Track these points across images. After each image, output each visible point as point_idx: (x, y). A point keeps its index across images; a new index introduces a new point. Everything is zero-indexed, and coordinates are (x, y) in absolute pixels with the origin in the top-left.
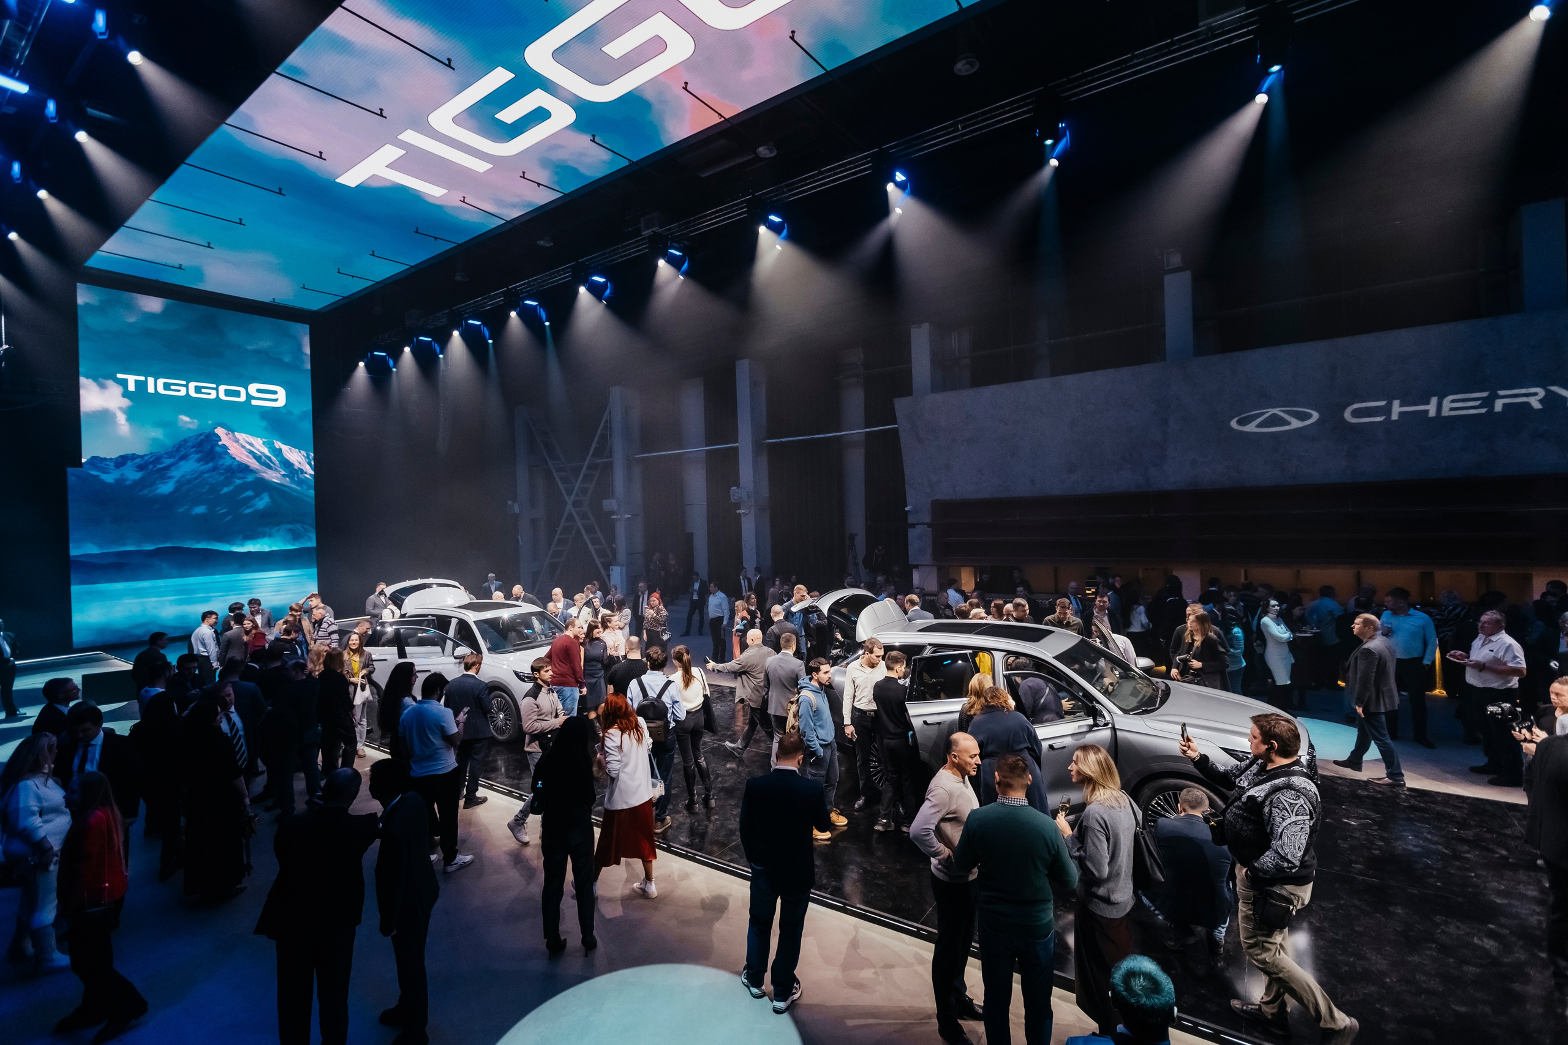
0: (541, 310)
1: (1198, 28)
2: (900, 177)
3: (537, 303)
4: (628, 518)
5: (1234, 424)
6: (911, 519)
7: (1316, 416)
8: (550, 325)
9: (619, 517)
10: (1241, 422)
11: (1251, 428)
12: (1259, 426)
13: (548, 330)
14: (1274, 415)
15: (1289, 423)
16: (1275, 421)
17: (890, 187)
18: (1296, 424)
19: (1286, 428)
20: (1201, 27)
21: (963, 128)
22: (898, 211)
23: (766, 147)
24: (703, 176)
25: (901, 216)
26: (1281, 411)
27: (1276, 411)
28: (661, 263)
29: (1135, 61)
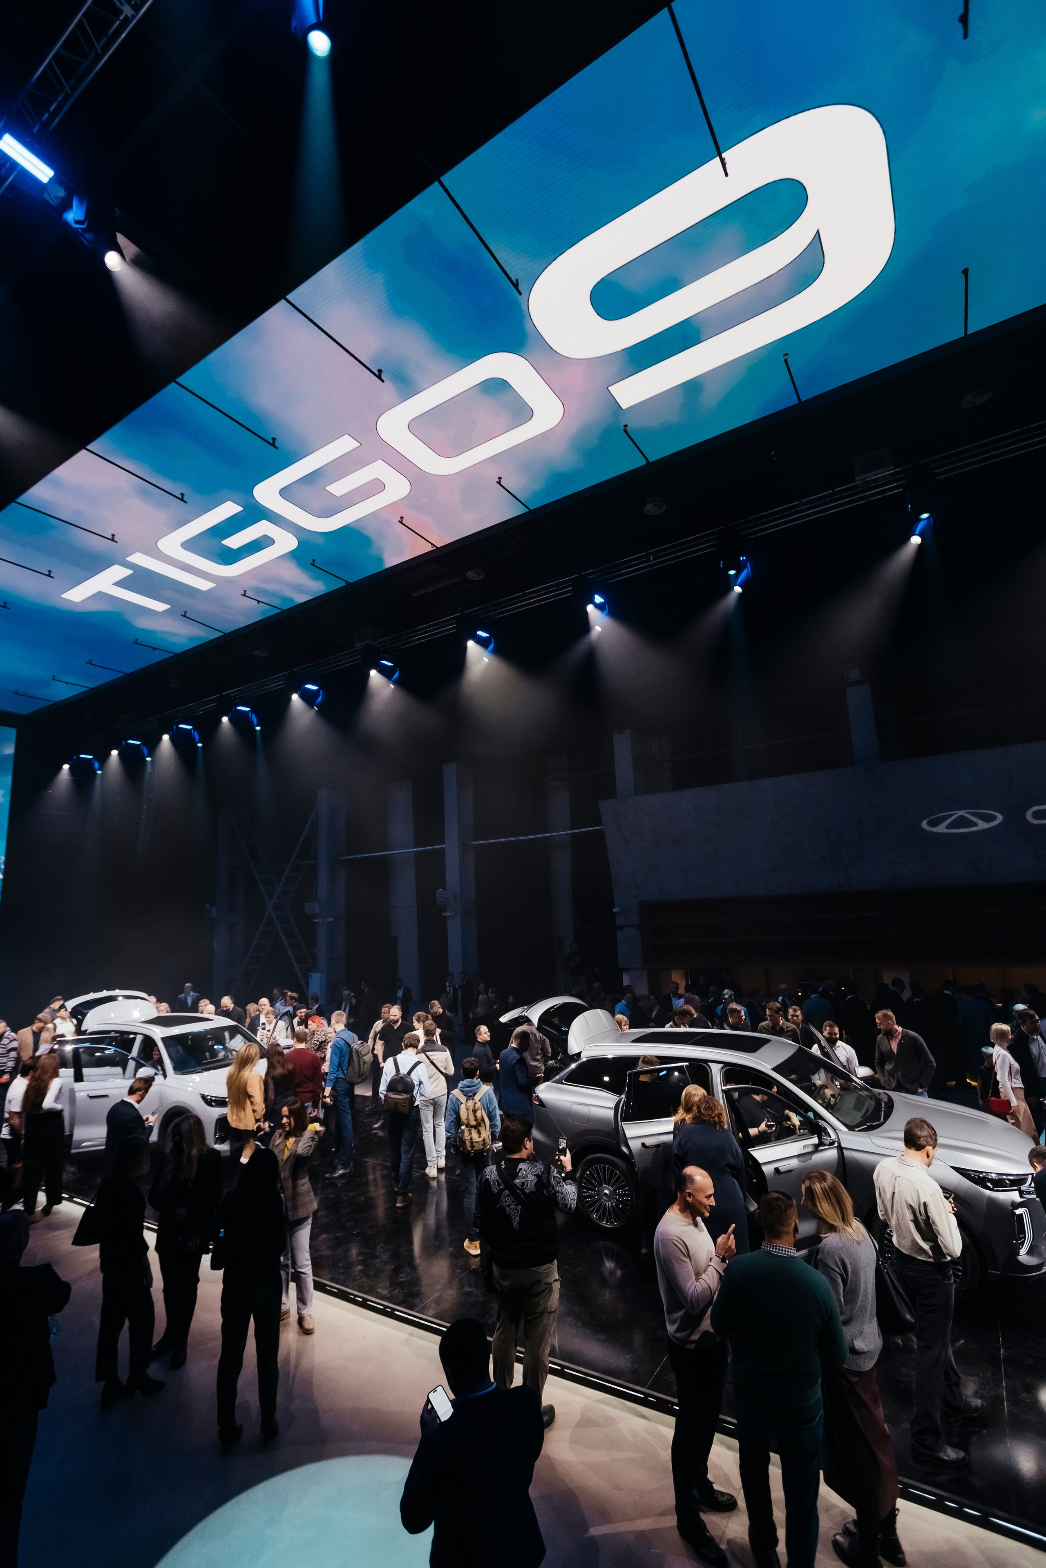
0: (253, 715)
1: (855, 481)
2: (598, 599)
3: (250, 709)
4: (330, 922)
5: (924, 825)
6: (619, 921)
7: (1000, 818)
8: (261, 730)
9: (321, 920)
10: (932, 824)
11: (941, 829)
12: (947, 827)
13: (259, 735)
14: (961, 816)
15: (976, 825)
16: (962, 822)
17: (590, 608)
18: (982, 825)
19: (974, 829)
20: (857, 481)
21: (654, 559)
22: (598, 629)
23: (474, 571)
24: (415, 595)
25: (601, 633)
26: (967, 813)
27: (961, 813)
28: (373, 673)
29: (803, 507)
